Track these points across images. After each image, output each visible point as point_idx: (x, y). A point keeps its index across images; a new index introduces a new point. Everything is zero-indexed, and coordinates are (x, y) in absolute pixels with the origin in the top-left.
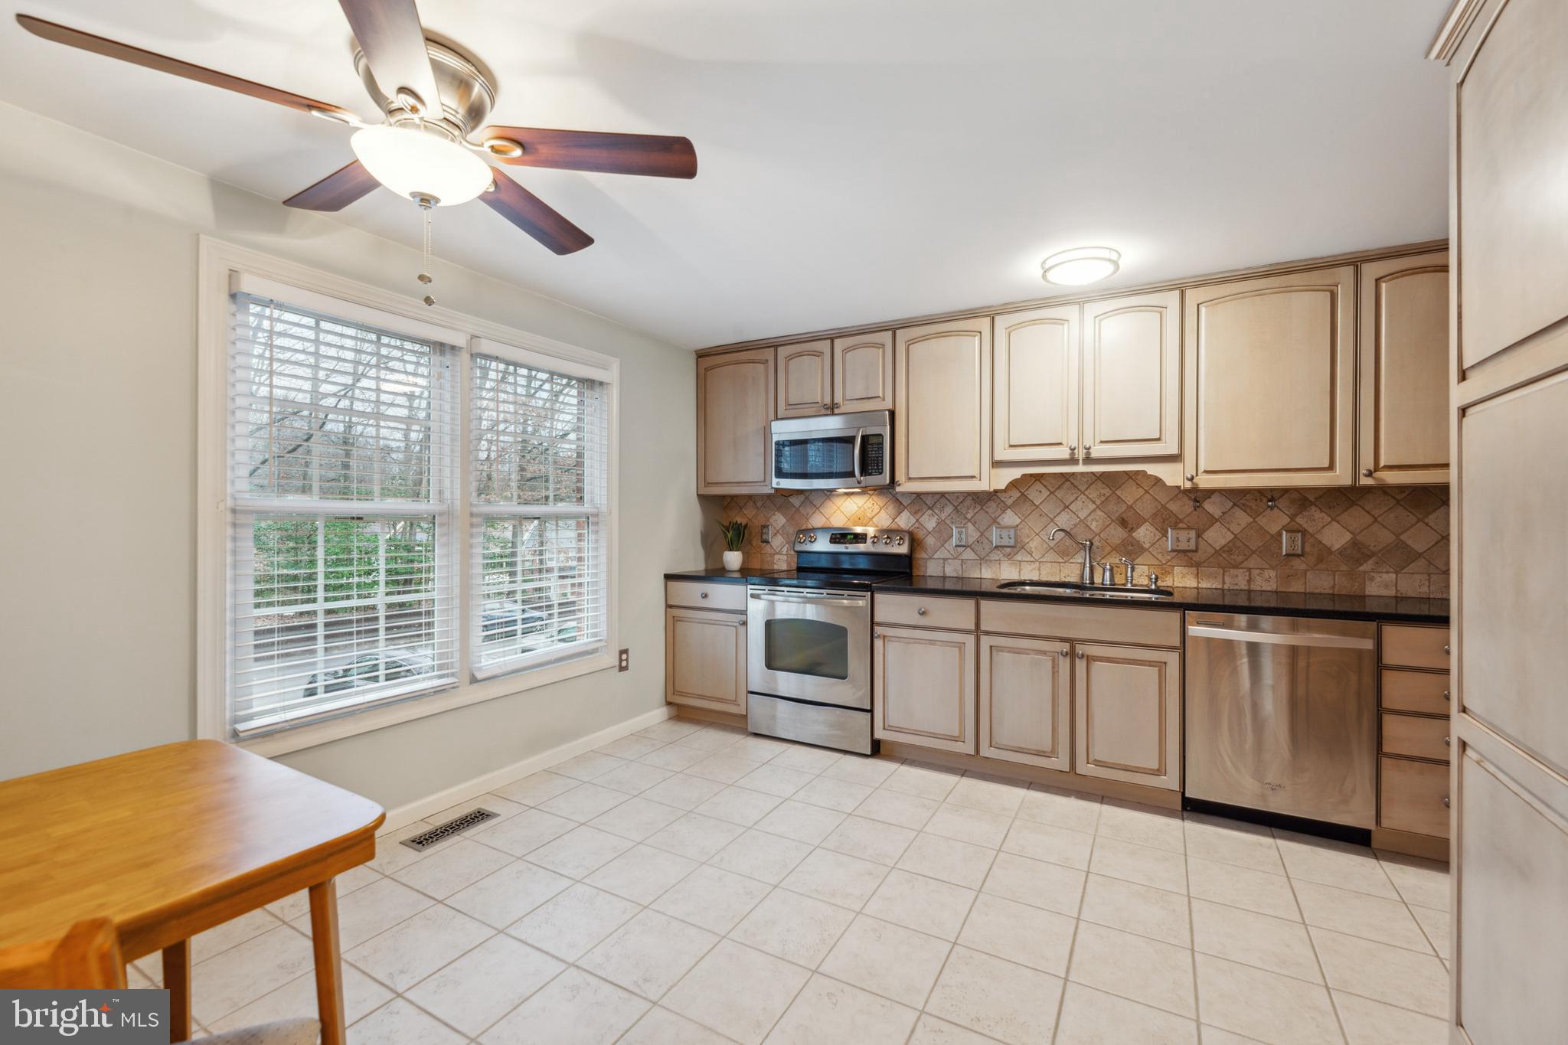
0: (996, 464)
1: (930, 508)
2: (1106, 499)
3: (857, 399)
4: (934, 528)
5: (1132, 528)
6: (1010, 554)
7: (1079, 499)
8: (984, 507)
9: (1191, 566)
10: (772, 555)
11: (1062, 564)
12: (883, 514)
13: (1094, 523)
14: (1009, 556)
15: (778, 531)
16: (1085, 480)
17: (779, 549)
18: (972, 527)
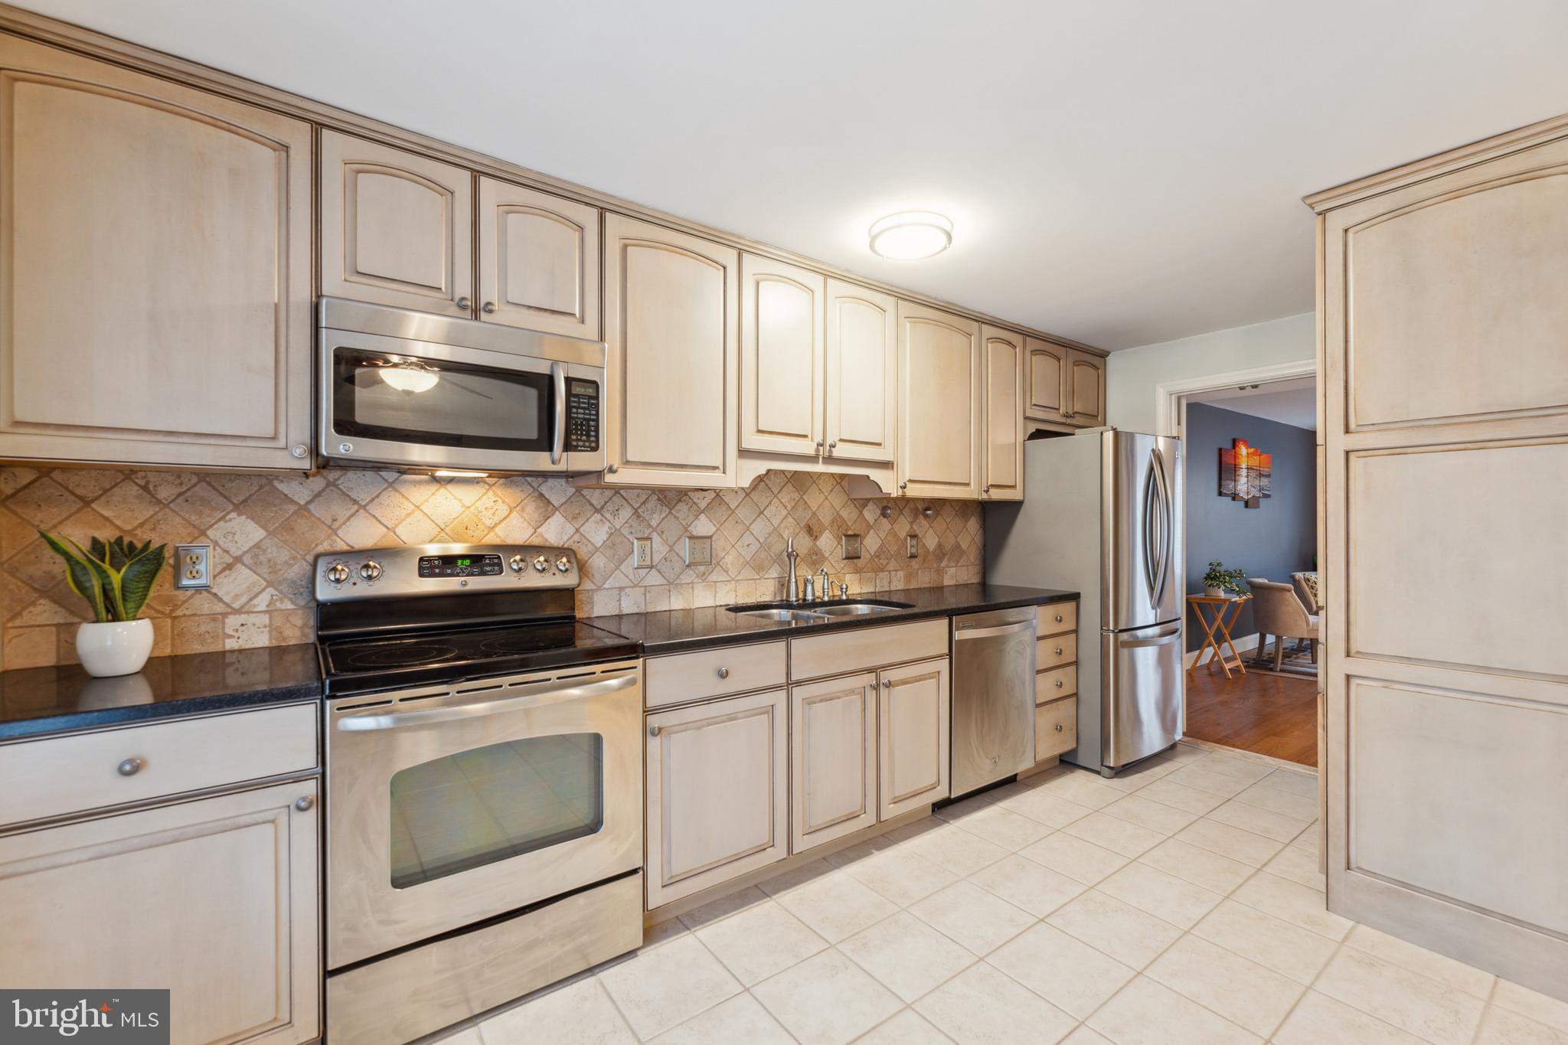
0: (744, 453)
1: (597, 511)
2: (796, 504)
3: (530, 307)
4: (604, 542)
5: (816, 536)
6: (704, 574)
7: (772, 503)
8: (673, 511)
9: (856, 573)
10: (219, 618)
11: (757, 581)
12: (516, 519)
13: (787, 532)
14: (703, 576)
15: (238, 560)
16: (778, 481)
17: (244, 599)
18: (659, 539)
